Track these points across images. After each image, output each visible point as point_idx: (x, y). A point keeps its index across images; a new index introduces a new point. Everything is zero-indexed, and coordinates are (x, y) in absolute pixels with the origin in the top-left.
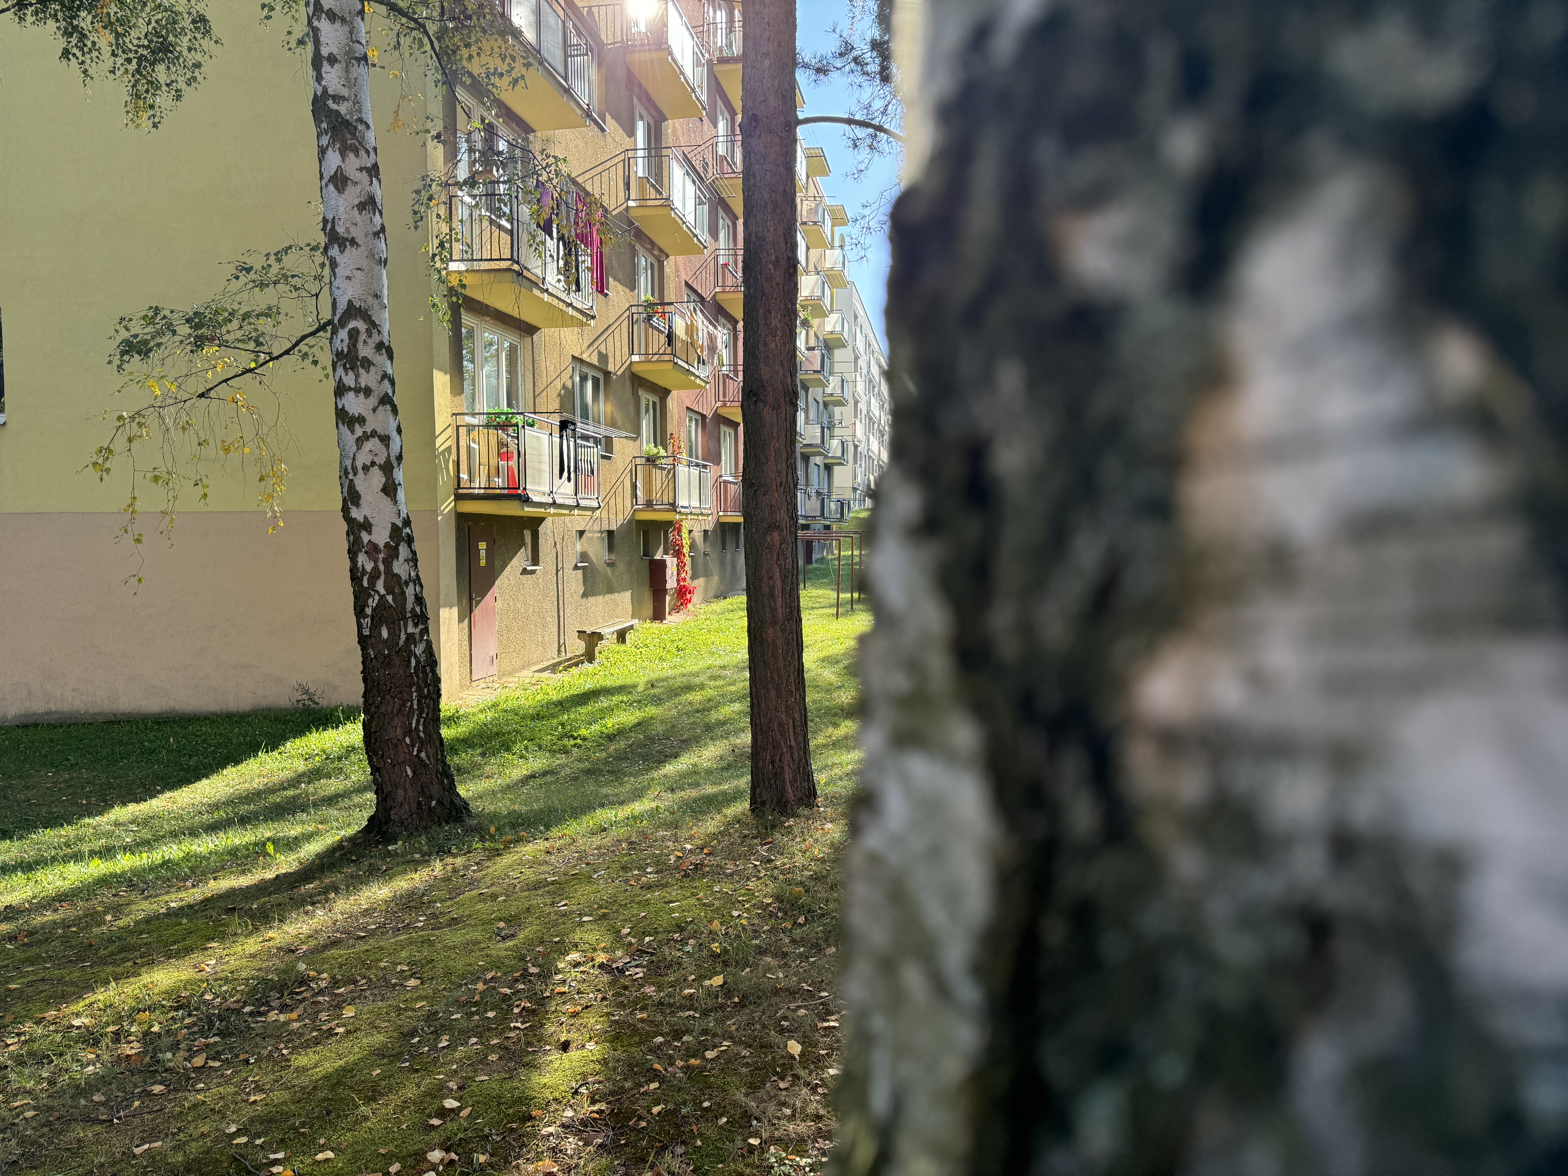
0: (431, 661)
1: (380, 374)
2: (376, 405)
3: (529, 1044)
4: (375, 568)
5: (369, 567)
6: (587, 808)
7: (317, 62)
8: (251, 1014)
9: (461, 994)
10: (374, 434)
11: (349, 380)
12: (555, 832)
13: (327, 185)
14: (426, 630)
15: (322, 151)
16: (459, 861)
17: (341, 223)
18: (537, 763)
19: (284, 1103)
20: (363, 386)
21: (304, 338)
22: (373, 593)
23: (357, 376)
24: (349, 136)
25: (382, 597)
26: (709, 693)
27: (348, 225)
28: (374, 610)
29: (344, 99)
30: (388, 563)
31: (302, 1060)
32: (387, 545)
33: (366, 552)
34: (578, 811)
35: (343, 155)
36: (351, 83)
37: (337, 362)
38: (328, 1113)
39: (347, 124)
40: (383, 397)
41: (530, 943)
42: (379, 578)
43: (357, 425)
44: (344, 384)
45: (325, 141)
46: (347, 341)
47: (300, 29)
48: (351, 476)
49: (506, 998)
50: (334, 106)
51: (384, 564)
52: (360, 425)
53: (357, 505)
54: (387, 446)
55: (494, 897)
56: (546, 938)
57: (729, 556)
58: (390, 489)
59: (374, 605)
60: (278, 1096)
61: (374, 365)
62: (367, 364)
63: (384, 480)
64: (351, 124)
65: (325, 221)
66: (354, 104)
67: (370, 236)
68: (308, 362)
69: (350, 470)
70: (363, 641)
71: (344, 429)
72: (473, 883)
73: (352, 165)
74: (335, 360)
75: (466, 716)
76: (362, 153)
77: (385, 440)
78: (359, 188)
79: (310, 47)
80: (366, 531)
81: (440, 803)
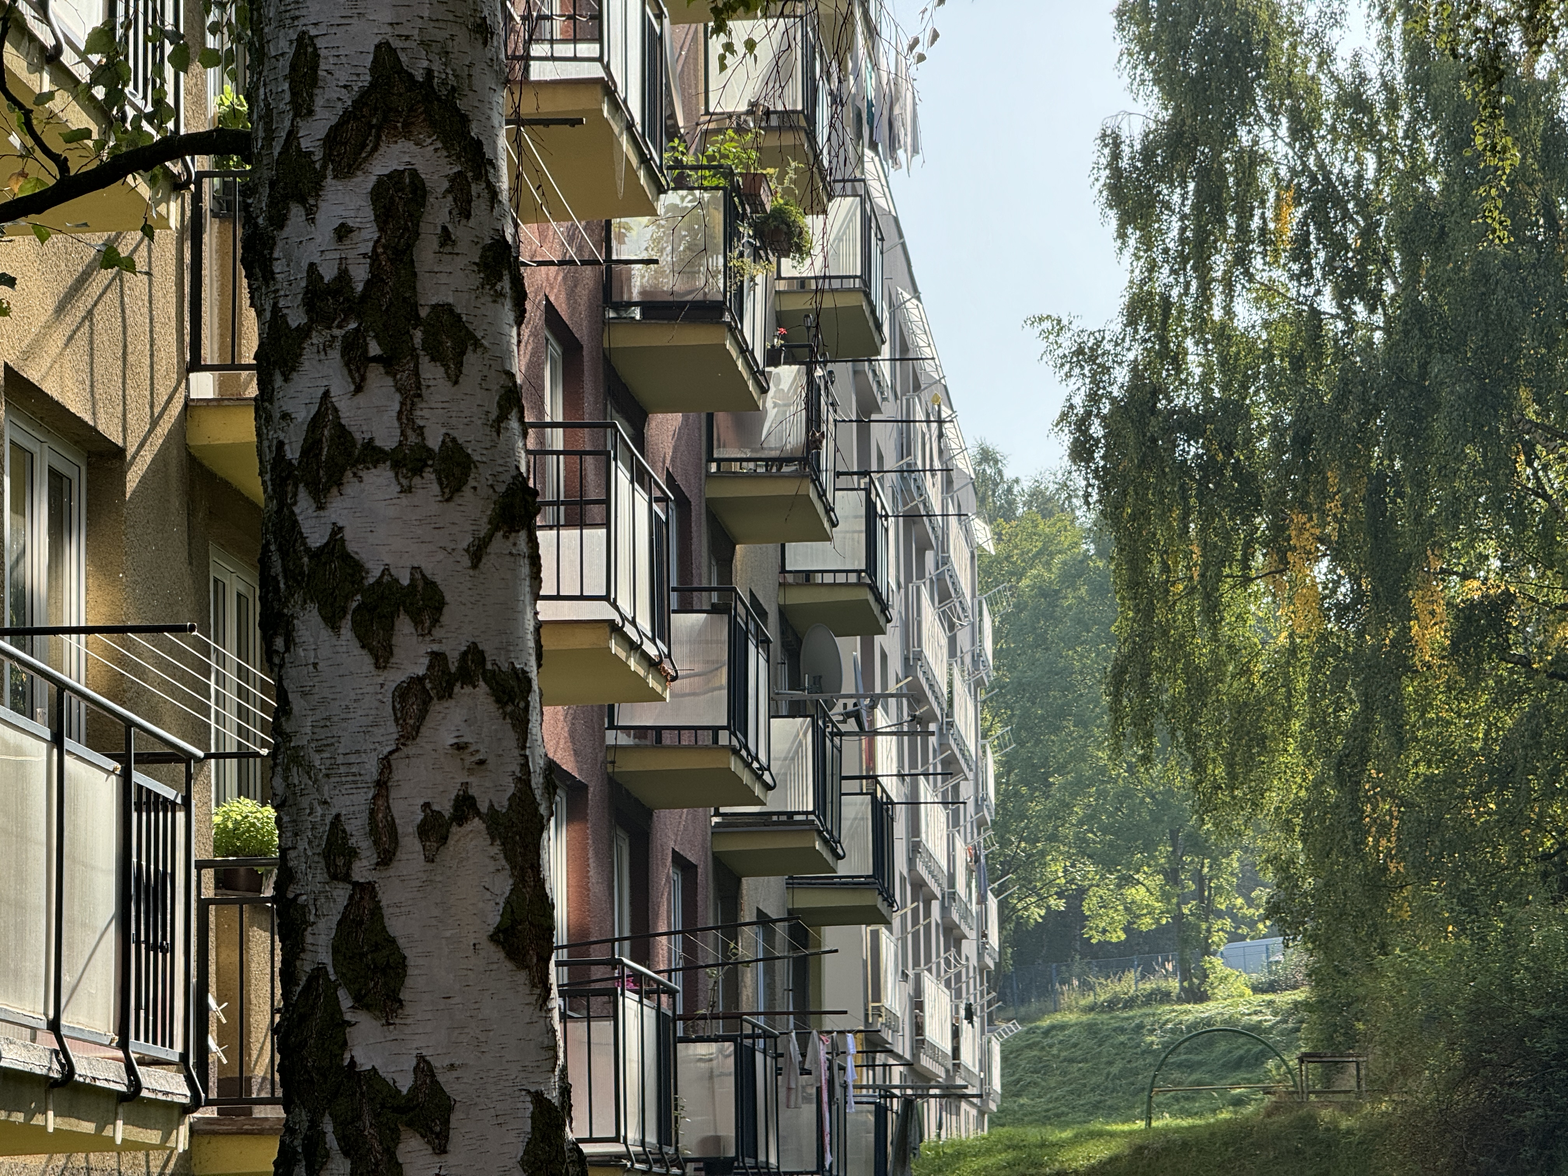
10: (471, 664)
11: (371, 413)
23: (408, 396)
43: (401, 624)
46: (366, 233)
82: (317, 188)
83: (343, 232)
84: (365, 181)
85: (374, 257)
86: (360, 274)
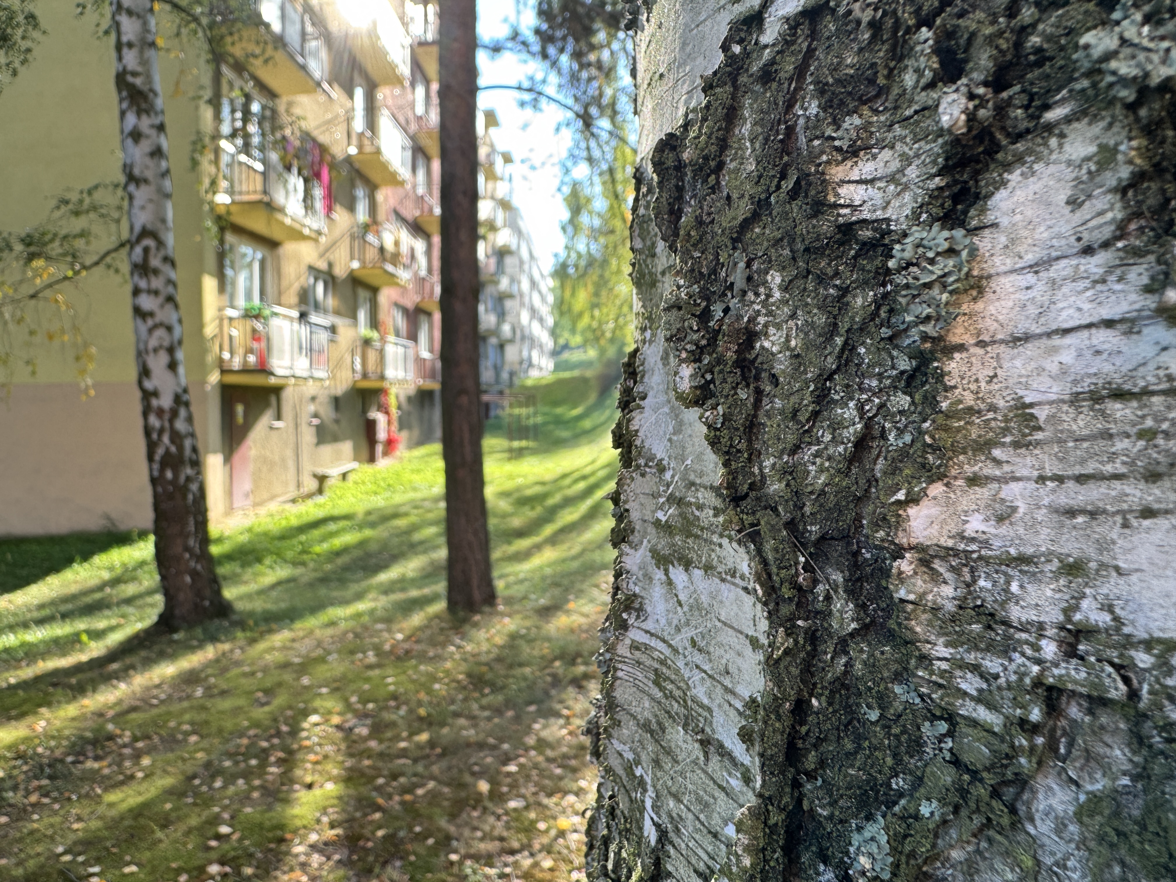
0: (202, 495)
1: (166, 279)
2: (163, 303)
3: (283, 784)
4: (162, 426)
5: (157, 424)
7: (119, 47)
8: (73, 763)
9: (231, 747)
10: (161, 324)
11: (143, 284)
12: (298, 625)
13: (126, 139)
14: (199, 473)
15: (123, 114)
16: (227, 646)
17: (136, 166)
18: (283, 572)
19: (99, 830)
20: (153, 289)
21: (108, 253)
22: (160, 445)
23: (149, 281)
24: (141, 101)
25: (167, 447)
27: (141, 167)
28: (161, 457)
29: (137, 74)
30: (171, 421)
31: (112, 797)
32: (171, 408)
33: (155, 414)
34: (316, 608)
35: (137, 115)
36: (144, 62)
37: (134, 271)
38: (132, 836)
39: (140, 92)
40: (168, 296)
41: (282, 709)
42: (165, 433)
43: (148, 318)
44: (139, 287)
45: (125, 105)
46: (141, 255)
47: (106, 23)
48: (144, 357)
49: (264, 750)
50: (131, 80)
51: (169, 423)
52: (151, 317)
53: (149, 378)
54: (172, 333)
55: (253, 674)
56: (294, 705)
58: (173, 366)
59: (163, 453)
60: (95, 824)
61: (161, 273)
62: (156, 272)
63: (168, 359)
64: (143, 93)
65: (125, 165)
66: (146, 77)
67: (159, 176)
68: (111, 272)
69: (143, 352)
70: (154, 481)
71: (139, 321)
72: (238, 664)
73: (145, 123)
74: (133, 269)
75: (229, 538)
76: (152, 114)
77: (170, 328)
78: (149, 140)
79: (113, 36)
80: (155, 397)
81: (211, 603)
82: (134, 247)
83: (138, 255)
84: (141, 247)
85: (143, 259)
86: (141, 262)
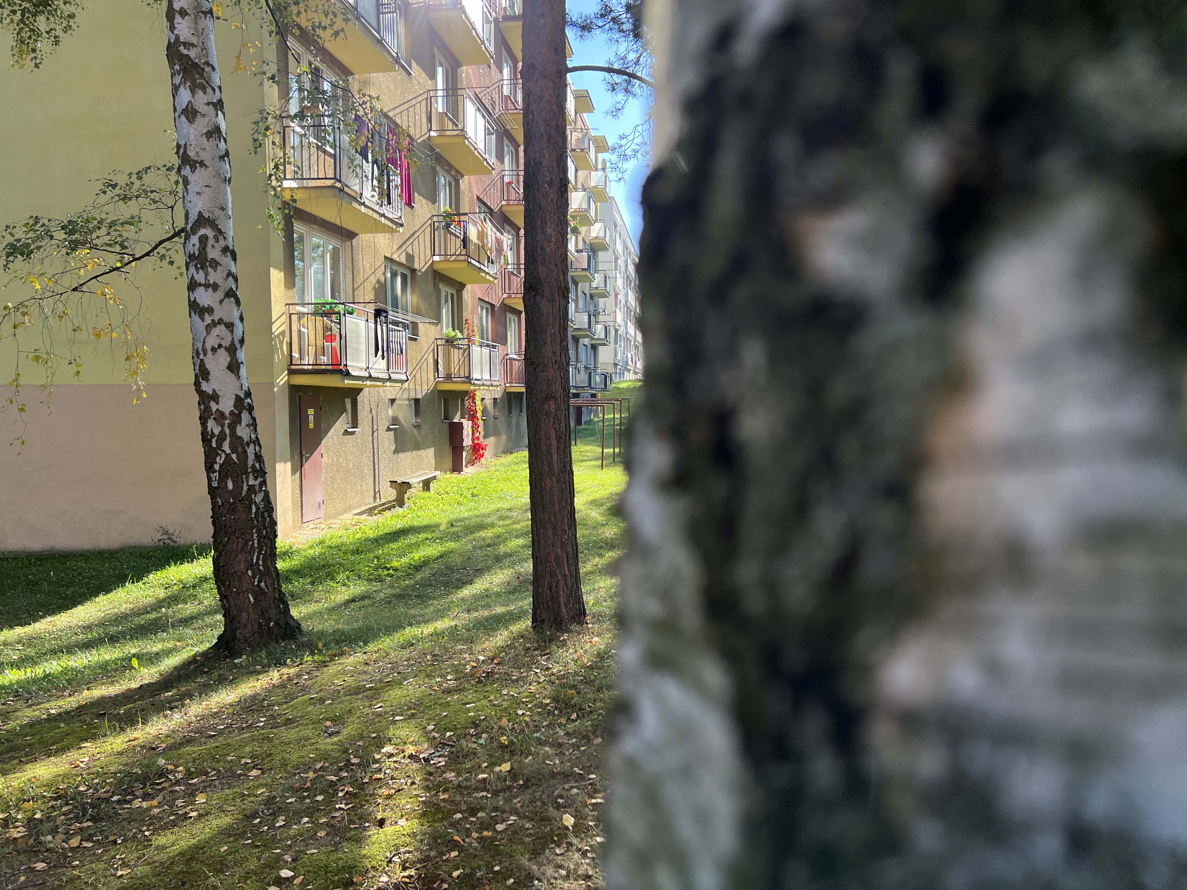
0: (269, 507)
1: (226, 272)
2: (222, 298)
3: (351, 822)
4: (222, 432)
5: (217, 430)
6: (397, 626)
7: (170, 15)
8: (119, 802)
9: (295, 780)
10: (221, 321)
11: (200, 277)
12: (372, 647)
13: (179, 117)
14: (264, 483)
15: (176, 89)
16: (293, 671)
17: (192, 148)
18: (357, 589)
19: (146, 876)
20: (211, 282)
21: (161, 242)
22: (220, 452)
23: (207, 274)
24: (197, 76)
25: (228, 455)
26: (498, 530)
27: (197, 150)
28: (221, 466)
29: (193, 45)
30: (232, 427)
31: (161, 840)
32: (231, 413)
33: (214, 419)
34: (391, 629)
35: (193, 92)
36: (199, 32)
37: (189, 263)
39: (195, 66)
40: (228, 291)
41: (352, 740)
42: (225, 440)
43: (206, 314)
44: (195, 281)
45: (177, 80)
46: (198, 246)
48: (201, 357)
49: (332, 784)
50: (185, 52)
51: (229, 428)
52: (209, 314)
53: (207, 380)
54: (232, 332)
55: (322, 701)
56: (365, 733)
57: (514, 419)
58: (234, 367)
59: (221, 462)
60: (141, 870)
61: (220, 265)
62: (215, 264)
63: (229, 359)
64: (199, 66)
65: (178, 146)
66: (202, 50)
67: (217, 159)
68: (165, 263)
69: (201, 352)
70: (212, 491)
71: (196, 318)
72: (305, 690)
73: (201, 100)
74: (188, 261)
75: (298, 551)
76: (209, 90)
77: (230, 326)
78: (206, 119)
79: (165, 3)
80: (214, 401)
81: (276, 624)
82: (190, 237)
83: (194, 245)
84: (197, 236)
85: (199, 250)
86: (197, 253)
